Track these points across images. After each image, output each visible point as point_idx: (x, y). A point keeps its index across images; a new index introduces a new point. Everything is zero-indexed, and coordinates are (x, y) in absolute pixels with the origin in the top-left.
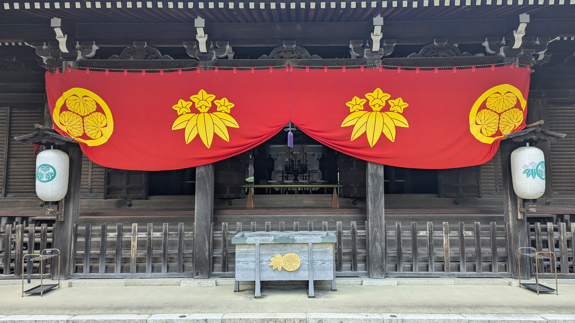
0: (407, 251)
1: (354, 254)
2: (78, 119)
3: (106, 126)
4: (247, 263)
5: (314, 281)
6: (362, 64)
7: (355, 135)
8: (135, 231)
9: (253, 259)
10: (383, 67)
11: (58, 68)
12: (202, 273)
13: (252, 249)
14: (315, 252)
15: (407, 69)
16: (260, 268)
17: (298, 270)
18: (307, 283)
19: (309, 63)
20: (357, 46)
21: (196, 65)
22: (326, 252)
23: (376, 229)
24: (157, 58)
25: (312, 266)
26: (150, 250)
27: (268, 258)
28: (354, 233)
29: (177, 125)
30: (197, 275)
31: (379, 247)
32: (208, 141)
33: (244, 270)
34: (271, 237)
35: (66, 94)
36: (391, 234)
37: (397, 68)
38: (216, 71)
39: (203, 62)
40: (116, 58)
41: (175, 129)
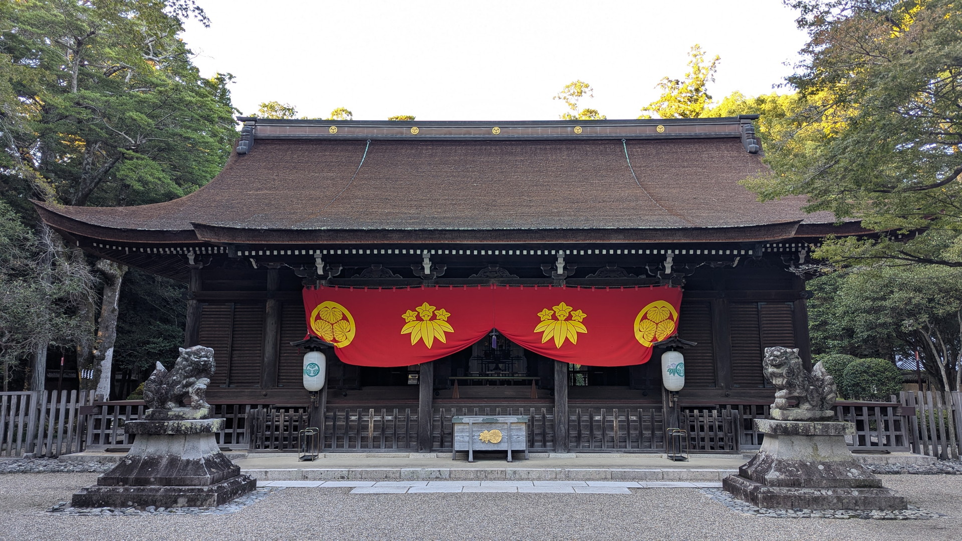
0: (585, 433)
1: (544, 434)
2: (329, 327)
3: (349, 331)
4: (463, 437)
5: (512, 451)
6: (550, 283)
7: (545, 339)
8: (372, 415)
9: (468, 434)
10: (566, 286)
11: (313, 286)
12: (425, 448)
13: (467, 427)
14: (512, 429)
15: (585, 288)
16: (472, 440)
17: (500, 442)
18: (506, 452)
19: (508, 282)
20: (546, 268)
21: (421, 283)
22: (520, 429)
23: (560, 414)
24: (390, 277)
25: (510, 439)
26: (383, 430)
27: (478, 434)
28: (544, 417)
29: (405, 331)
30: (421, 450)
31: (563, 429)
32: (429, 343)
33: (460, 442)
34: (480, 419)
35: (320, 307)
36: (573, 419)
37: (577, 287)
38: (437, 288)
39: (426, 281)
40: (358, 277)
41: (404, 333)
